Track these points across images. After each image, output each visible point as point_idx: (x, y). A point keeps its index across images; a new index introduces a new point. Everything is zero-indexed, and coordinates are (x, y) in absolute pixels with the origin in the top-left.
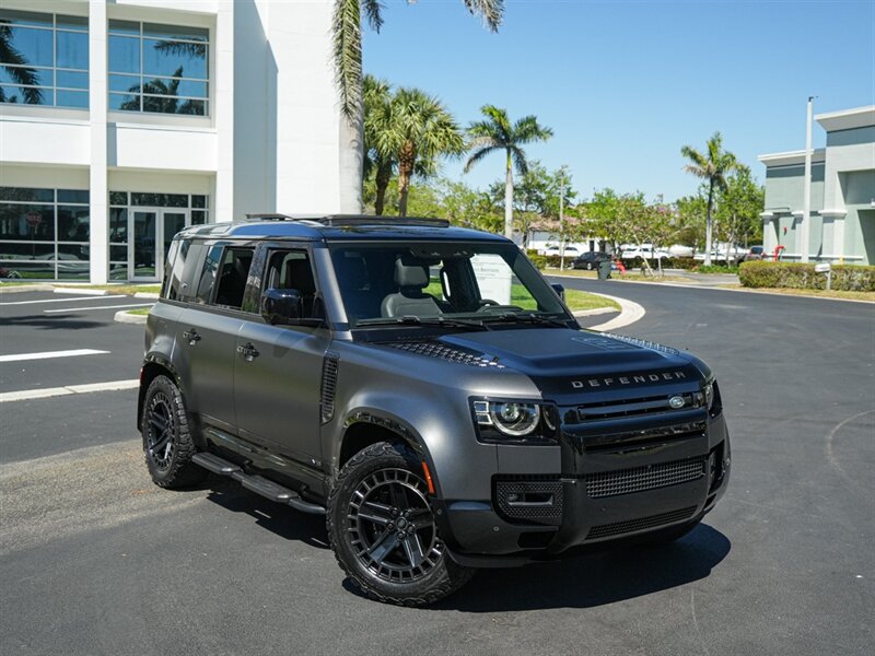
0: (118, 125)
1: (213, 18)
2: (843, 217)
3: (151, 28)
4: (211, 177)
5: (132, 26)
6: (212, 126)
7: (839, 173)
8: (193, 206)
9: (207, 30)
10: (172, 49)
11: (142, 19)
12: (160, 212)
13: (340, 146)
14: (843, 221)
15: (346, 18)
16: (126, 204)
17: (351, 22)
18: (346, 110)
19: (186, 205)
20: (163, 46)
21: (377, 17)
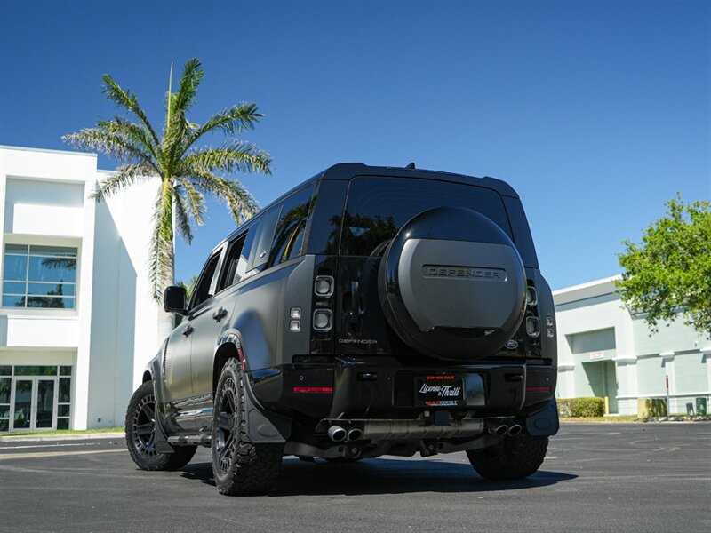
0: (9, 317)
1: (80, 240)
2: (572, 369)
3: (35, 249)
4: (73, 352)
5: (23, 248)
6: (77, 315)
7: (567, 336)
8: (60, 374)
9: (77, 248)
10: (54, 264)
11: (29, 243)
12: (35, 380)
13: (159, 320)
14: (572, 372)
15: (160, 236)
16: (11, 374)
17: (163, 239)
18: (155, 296)
19: (55, 374)
20: (48, 262)
21: (189, 235)
